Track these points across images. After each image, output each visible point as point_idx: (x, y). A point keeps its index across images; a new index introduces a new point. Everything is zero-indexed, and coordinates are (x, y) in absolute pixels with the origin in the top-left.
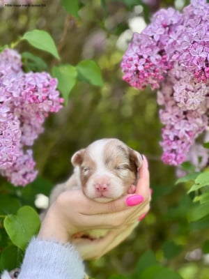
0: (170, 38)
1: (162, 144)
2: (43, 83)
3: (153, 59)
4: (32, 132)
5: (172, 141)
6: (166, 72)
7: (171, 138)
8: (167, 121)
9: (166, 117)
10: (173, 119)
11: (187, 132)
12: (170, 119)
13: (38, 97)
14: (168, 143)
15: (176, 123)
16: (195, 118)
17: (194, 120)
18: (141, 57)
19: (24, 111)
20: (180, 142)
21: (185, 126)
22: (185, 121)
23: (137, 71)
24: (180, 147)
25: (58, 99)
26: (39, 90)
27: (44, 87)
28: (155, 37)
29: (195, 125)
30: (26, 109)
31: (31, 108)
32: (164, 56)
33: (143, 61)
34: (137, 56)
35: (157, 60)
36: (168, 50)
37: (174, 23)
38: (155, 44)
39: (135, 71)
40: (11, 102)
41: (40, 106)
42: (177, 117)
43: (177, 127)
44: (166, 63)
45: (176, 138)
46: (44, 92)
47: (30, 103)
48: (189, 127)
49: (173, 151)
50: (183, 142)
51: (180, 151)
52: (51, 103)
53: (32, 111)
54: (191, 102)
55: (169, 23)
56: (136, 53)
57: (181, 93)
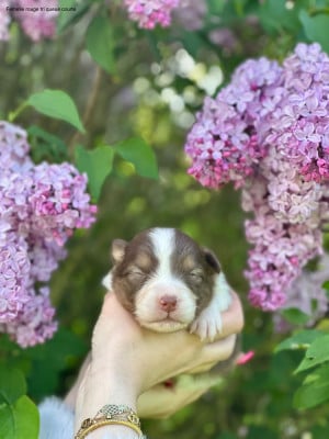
0: (263, 107)
1: (249, 275)
2: (64, 182)
3: (236, 142)
4: (47, 259)
5: (263, 272)
6: (256, 161)
7: (264, 266)
8: (256, 238)
9: (256, 232)
10: (266, 237)
11: (288, 258)
12: (262, 236)
13: (54, 204)
14: (258, 274)
15: (271, 243)
16: (302, 234)
17: (300, 237)
18: (217, 138)
19: (34, 226)
20: (276, 274)
21: (284, 248)
22: (286, 239)
23: (212, 161)
24: (277, 281)
25: (88, 206)
26: (56, 193)
27: (65, 188)
28: (238, 107)
29: (302, 246)
30: (36, 223)
31: (44, 221)
32: (253, 137)
33: (220, 145)
34: (210, 136)
35: (241, 142)
36: (260, 126)
37: (269, 83)
38: (239, 117)
39: (206, 160)
40: (14, 214)
41: (59, 219)
42: (273, 232)
43: (272, 250)
45: (272, 267)
46: (64, 197)
47: (43, 215)
48: (292, 250)
49: (268, 288)
50: (281, 274)
51: (278, 288)
52: (76, 214)
53: (45, 226)
54: (296, 212)
55: (260, 84)
56: (210, 132)
57: (280, 197)
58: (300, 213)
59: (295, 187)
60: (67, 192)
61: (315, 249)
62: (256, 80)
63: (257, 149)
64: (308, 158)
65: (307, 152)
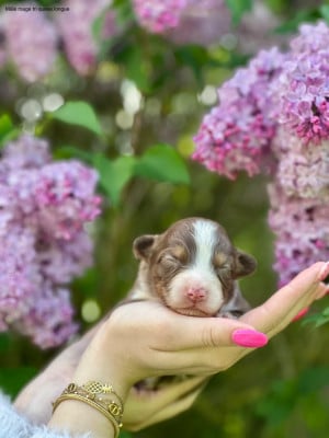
0: (268, 89)
1: (277, 266)
3: (242, 125)
4: (64, 260)
5: (289, 260)
6: (264, 142)
7: (289, 253)
8: (279, 227)
9: (278, 220)
10: (289, 223)
11: (314, 241)
12: (285, 223)
14: (284, 263)
15: (293, 229)
20: (301, 259)
21: (307, 232)
22: (310, 223)
25: (93, 197)
27: (67, 179)
28: (242, 90)
32: (259, 117)
34: (214, 120)
35: (248, 124)
38: (244, 100)
40: (19, 209)
41: (61, 209)
42: (296, 218)
43: (296, 235)
45: (297, 253)
48: (316, 232)
50: (307, 260)
53: (53, 220)
54: (304, 183)
55: (268, 68)
57: (286, 172)
58: (309, 185)
59: (302, 159)
63: (263, 128)
64: (302, 118)
65: (300, 113)
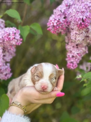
0: (69, 11)
1: (67, 59)
2: (13, 32)
3: (61, 21)
5: (71, 58)
6: (67, 26)
7: (71, 56)
8: (69, 49)
9: (68, 47)
10: (71, 48)
11: (78, 54)
13: (10, 38)
14: (69, 59)
15: (73, 50)
16: (82, 47)
17: (81, 48)
18: (55, 20)
19: (5, 45)
20: (74, 58)
21: (76, 51)
22: (77, 49)
23: (54, 26)
24: (75, 61)
25: (20, 39)
26: (11, 35)
28: (62, 11)
29: (82, 51)
30: (5, 44)
31: (8, 43)
32: (66, 19)
33: (56, 21)
34: (54, 19)
35: (63, 21)
36: (68, 16)
37: (71, 4)
38: (62, 14)
39: (52, 26)
41: (11, 42)
42: (73, 47)
43: (73, 52)
44: (67, 22)
45: (73, 57)
46: (13, 36)
47: (7, 41)
48: (78, 51)
49: (72, 62)
50: (76, 59)
51: (75, 63)
52: (16, 41)
53: (8, 44)
54: (78, 39)
55: (68, 5)
56: (54, 18)
57: (73, 35)
58: (79, 40)
59: (77, 32)
60: (13, 34)
61: (85, 52)
62: (67, 4)
64: (79, 22)
65: (79, 21)
